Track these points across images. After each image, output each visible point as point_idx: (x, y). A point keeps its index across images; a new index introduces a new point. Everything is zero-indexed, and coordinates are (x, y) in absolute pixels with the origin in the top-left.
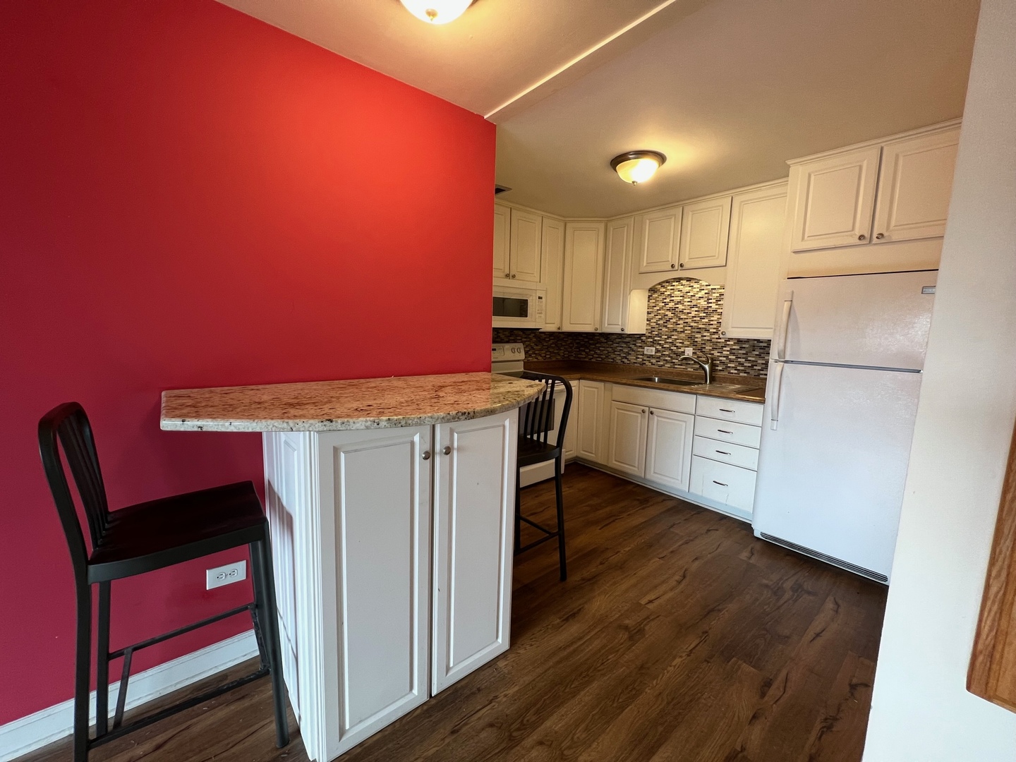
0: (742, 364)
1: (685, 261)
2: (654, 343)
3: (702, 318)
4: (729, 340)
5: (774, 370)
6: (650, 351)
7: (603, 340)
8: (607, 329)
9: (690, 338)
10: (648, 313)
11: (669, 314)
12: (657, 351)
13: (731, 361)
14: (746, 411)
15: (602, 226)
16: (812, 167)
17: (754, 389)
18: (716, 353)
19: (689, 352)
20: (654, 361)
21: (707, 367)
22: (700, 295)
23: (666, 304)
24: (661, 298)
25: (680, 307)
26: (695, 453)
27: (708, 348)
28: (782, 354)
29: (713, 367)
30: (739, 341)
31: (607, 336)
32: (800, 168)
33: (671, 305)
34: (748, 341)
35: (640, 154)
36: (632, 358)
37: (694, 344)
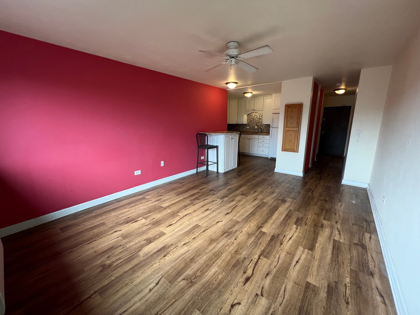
0: (266, 129)
1: (255, 109)
2: (249, 126)
3: (259, 120)
4: (264, 124)
5: (271, 129)
6: (248, 127)
7: (237, 125)
8: (239, 123)
9: (256, 124)
10: (247, 119)
11: (252, 119)
12: (250, 127)
13: (264, 129)
14: (267, 137)
15: (237, 100)
16: (275, 95)
17: (268, 133)
18: (261, 127)
19: (256, 127)
20: (249, 130)
21: (260, 130)
22: (258, 115)
23: (251, 117)
24: (250, 116)
25: (254, 118)
26: (259, 142)
27: (260, 126)
28: (272, 126)
29: (261, 130)
30: (266, 125)
31: (238, 125)
32: (274, 95)
33: (252, 117)
34: (267, 124)
35: (248, 93)
36: (244, 129)
37: (257, 126)
